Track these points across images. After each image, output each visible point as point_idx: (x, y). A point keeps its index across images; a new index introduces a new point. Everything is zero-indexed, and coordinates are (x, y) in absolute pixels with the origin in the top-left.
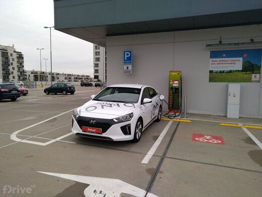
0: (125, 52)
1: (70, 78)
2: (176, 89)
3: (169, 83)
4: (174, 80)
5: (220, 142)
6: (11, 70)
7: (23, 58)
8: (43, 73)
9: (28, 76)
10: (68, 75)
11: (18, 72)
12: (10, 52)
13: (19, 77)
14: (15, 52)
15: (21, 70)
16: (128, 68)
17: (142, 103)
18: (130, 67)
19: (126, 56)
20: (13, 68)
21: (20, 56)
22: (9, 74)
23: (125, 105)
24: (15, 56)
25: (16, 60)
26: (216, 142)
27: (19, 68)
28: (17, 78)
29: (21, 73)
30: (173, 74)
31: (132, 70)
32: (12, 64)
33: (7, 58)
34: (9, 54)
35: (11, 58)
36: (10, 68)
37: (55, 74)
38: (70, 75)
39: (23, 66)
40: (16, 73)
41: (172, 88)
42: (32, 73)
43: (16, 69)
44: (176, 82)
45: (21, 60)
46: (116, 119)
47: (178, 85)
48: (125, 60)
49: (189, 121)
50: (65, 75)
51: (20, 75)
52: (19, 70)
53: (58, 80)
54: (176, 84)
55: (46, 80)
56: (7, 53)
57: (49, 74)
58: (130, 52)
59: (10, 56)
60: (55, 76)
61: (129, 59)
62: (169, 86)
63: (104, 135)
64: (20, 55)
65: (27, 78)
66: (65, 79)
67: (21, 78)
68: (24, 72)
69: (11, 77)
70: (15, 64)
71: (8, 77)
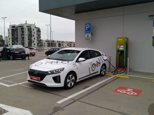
0: (86, 24)
1: (71, 45)
2: (122, 52)
3: (117, 47)
4: (120, 45)
5: (136, 94)
6: (33, 40)
7: (40, 31)
8: (54, 41)
9: (44, 43)
10: (70, 42)
11: (37, 41)
12: (33, 28)
13: (38, 44)
14: (35, 27)
15: (39, 40)
16: (88, 36)
17: (77, 61)
18: (90, 35)
19: (87, 27)
20: (34, 39)
21: (39, 31)
22: (32, 42)
23: (62, 62)
24: (36, 30)
25: (36, 33)
26: (132, 94)
27: (38, 38)
28: (36, 45)
29: (39, 41)
30: (120, 40)
31: (91, 37)
32: (34, 35)
33: (31, 32)
34: (32, 29)
35: (33, 32)
36: (33, 38)
37: (61, 42)
38: (71, 42)
39: (40, 37)
40: (36, 42)
41: (118, 51)
42: (46, 41)
43: (36, 39)
44: (122, 46)
45: (39, 33)
46: (50, 71)
47: (123, 49)
48: (86, 30)
49: (128, 77)
50: (68, 42)
51: (38, 43)
52: (38, 39)
53: (63, 46)
54: (122, 48)
55: (55, 46)
56: (31, 29)
57: (57, 42)
58: (90, 24)
59: (32, 30)
60: (61, 43)
61: (89, 29)
62: (117, 50)
63: (41, 82)
64: (39, 29)
65: (43, 45)
66: (68, 45)
67: (39, 45)
68: (41, 41)
69: (33, 44)
70: (36, 36)
71: (31, 44)
